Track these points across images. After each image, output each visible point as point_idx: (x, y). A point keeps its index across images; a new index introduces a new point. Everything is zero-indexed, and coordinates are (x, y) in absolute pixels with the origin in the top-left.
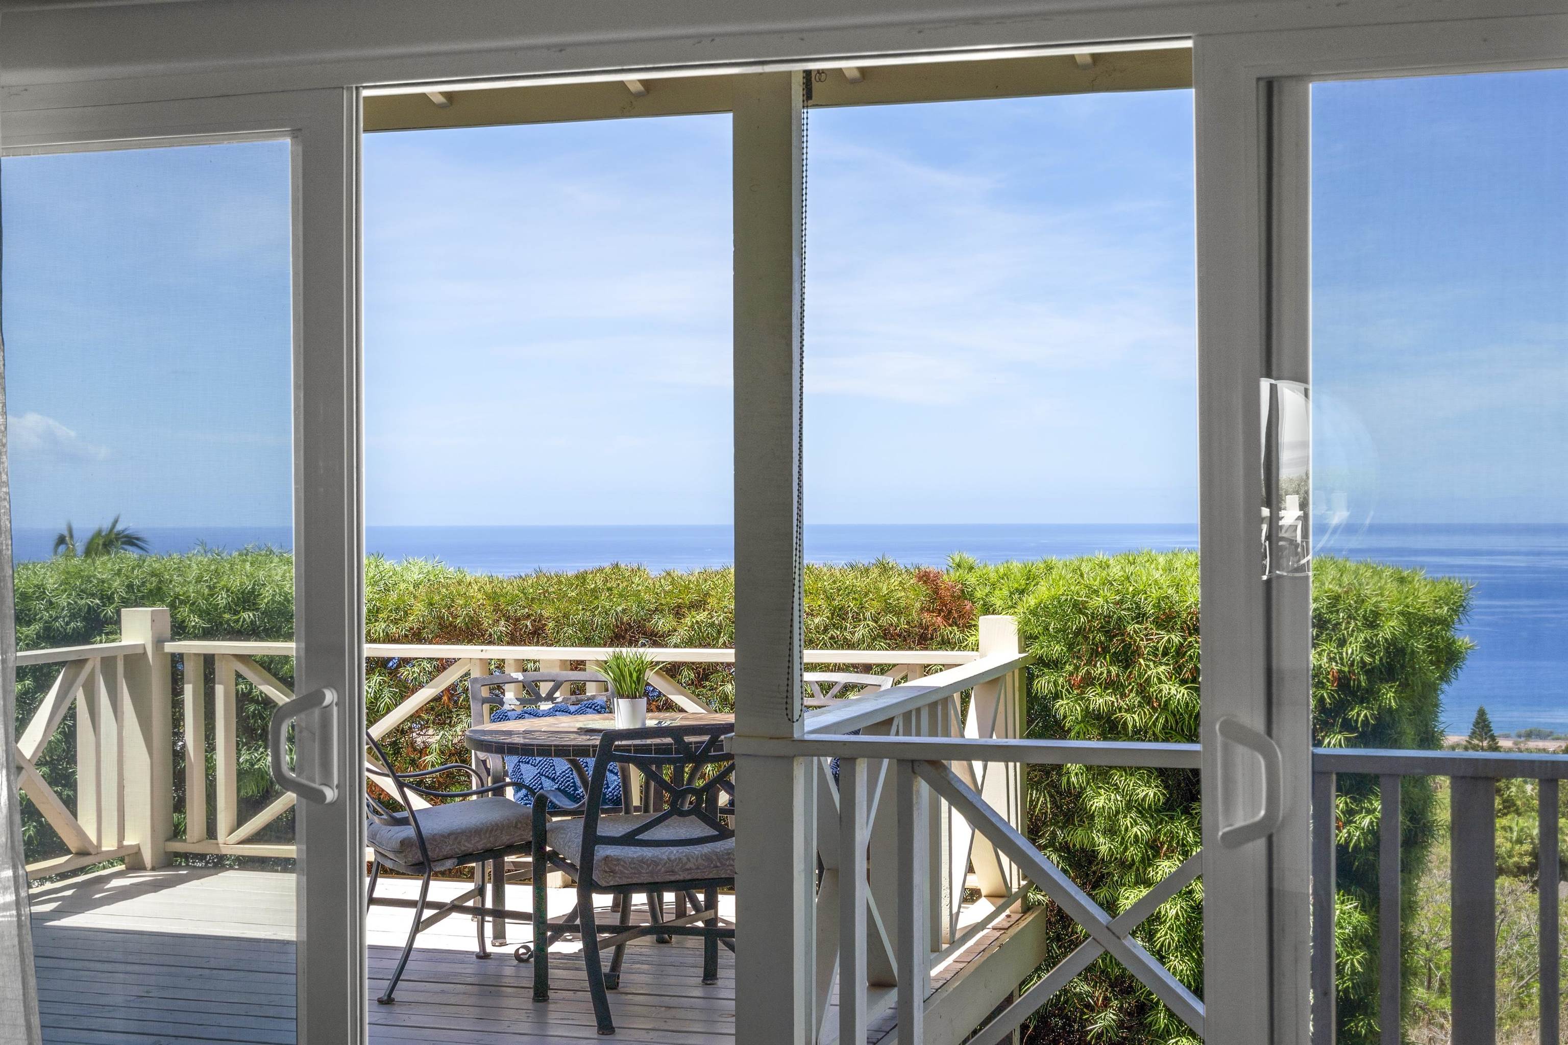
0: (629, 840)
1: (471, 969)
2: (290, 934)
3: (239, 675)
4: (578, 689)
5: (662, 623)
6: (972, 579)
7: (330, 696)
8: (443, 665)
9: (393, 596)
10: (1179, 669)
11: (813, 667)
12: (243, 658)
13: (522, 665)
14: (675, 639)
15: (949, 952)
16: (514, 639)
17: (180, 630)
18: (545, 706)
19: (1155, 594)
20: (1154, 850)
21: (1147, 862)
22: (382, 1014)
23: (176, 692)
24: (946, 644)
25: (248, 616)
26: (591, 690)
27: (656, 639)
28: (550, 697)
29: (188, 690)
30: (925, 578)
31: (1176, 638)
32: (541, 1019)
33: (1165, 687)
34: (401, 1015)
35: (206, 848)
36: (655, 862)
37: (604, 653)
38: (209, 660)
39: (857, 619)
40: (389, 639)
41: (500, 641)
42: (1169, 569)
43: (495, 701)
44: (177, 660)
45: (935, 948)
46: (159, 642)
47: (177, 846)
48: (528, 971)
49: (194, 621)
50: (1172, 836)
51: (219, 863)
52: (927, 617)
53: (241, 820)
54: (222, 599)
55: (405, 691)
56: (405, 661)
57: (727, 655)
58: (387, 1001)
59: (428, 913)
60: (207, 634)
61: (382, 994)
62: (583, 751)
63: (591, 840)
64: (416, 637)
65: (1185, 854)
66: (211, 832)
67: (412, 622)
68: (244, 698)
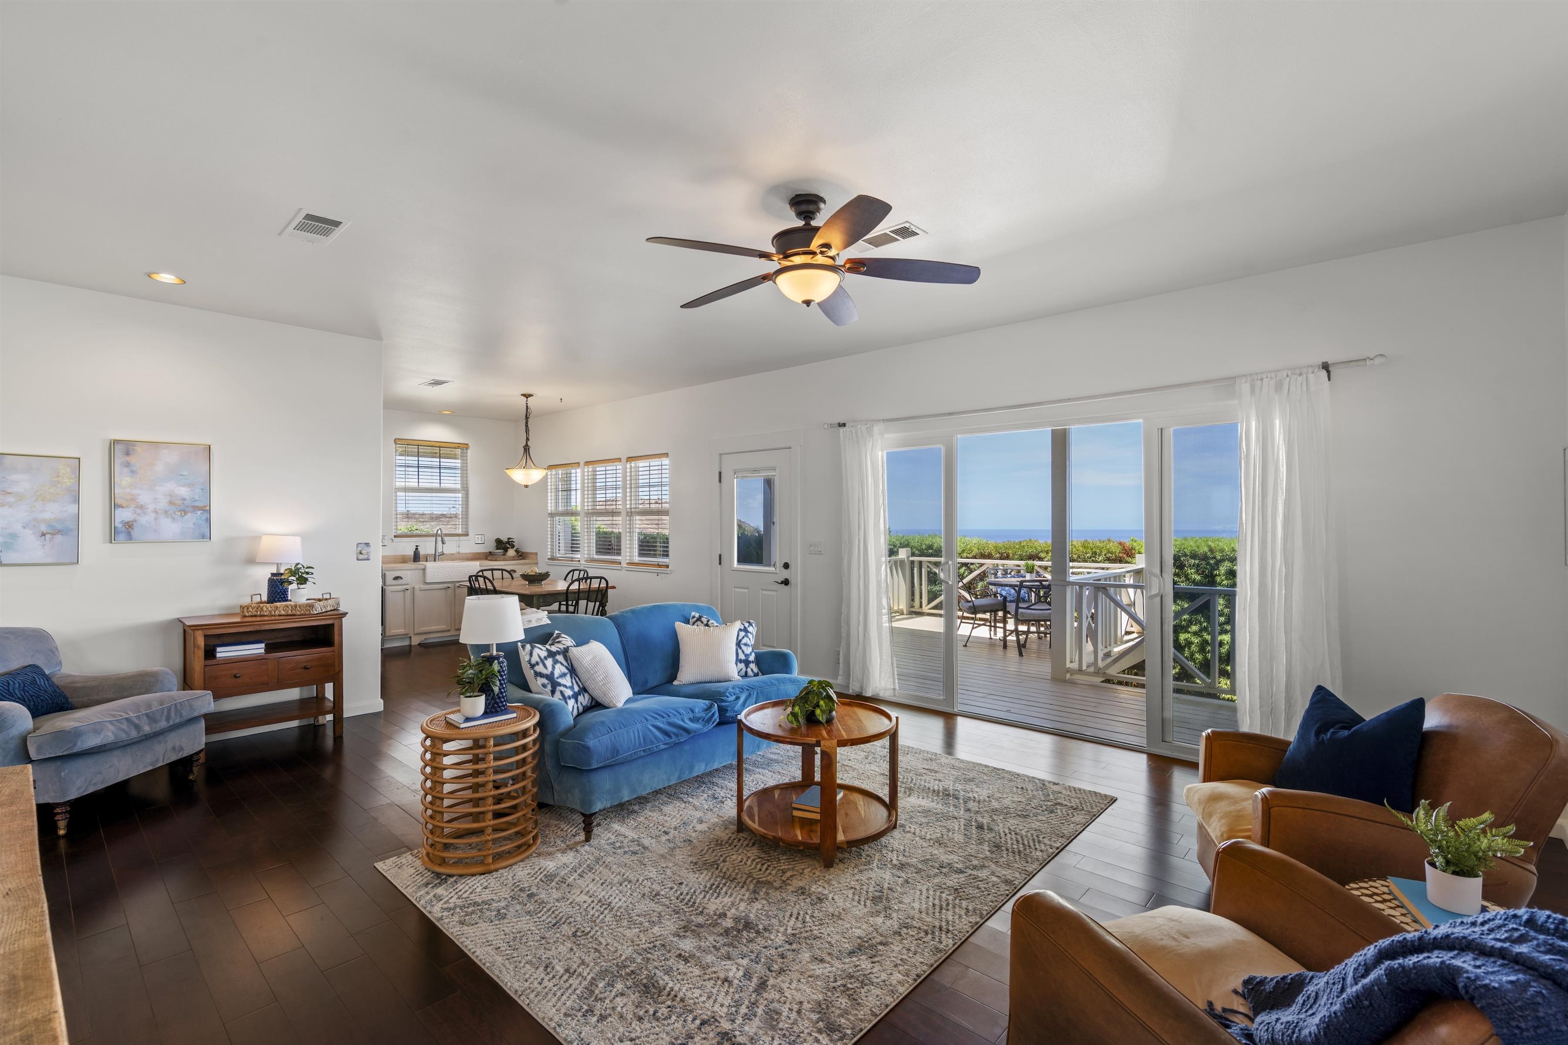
0: (1028, 608)
1: (988, 641)
2: (942, 631)
3: (928, 567)
4: (1019, 571)
5: (1042, 555)
6: (1135, 544)
7: (950, 562)
8: (982, 565)
9: (969, 546)
10: (1198, 571)
11: (1072, 568)
12: (930, 562)
13: (1003, 565)
14: (1046, 559)
15: (1120, 645)
16: (1001, 558)
17: (913, 555)
18: (1009, 576)
19: (1190, 548)
20: (1190, 623)
21: (1188, 626)
22: (964, 648)
23: (912, 570)
24: (1127, 562)
25: (930, 551)
26: (1022, 572)
27: (1041, 559)
28: (1010, 574)
29: (915, 569)
30: (1120, 544)
31: (1197, 562)
32: (1005, 653)
33: (1193, 576)
34: (968, 648)
35: (920, 610)
36: (1035, 614)
37: (1023, 563)
38: (921, 562)
39: (1100, 555)
40: (967, 558)
41: (997, 559)
42: (1196, 542)
43: (995, 574)
44: (913, 562)
45: (1116, 643)
46: (908, 558)
47: (912, 610)
48: (1002, 643)
49: (917, 552)
50: (1196, 619)
51: (921, 614)
52: (1121, 555)
53: (929, 603)
54: (924, 547)
55: (971, 571)
56: (972, 564)
57: (1049, 563)
58: (965, 646)
59: (975, 626)
60: (920, 556)
61: (964, 644)
62: (1016, 586)
63: (1017, 608)
64: (975, 557)
65: (1201, 624)
66: (921, 606)
67: (973, 553)
68: (929, 573)
